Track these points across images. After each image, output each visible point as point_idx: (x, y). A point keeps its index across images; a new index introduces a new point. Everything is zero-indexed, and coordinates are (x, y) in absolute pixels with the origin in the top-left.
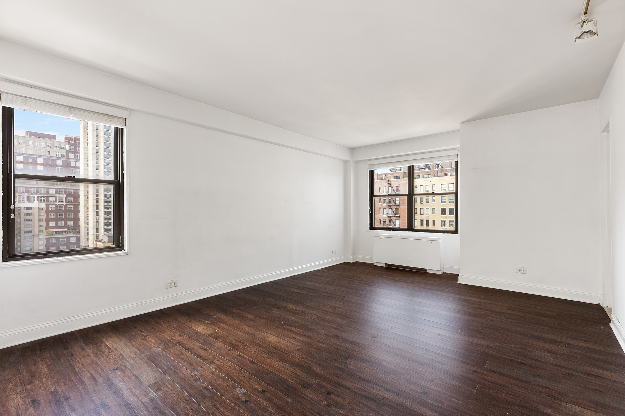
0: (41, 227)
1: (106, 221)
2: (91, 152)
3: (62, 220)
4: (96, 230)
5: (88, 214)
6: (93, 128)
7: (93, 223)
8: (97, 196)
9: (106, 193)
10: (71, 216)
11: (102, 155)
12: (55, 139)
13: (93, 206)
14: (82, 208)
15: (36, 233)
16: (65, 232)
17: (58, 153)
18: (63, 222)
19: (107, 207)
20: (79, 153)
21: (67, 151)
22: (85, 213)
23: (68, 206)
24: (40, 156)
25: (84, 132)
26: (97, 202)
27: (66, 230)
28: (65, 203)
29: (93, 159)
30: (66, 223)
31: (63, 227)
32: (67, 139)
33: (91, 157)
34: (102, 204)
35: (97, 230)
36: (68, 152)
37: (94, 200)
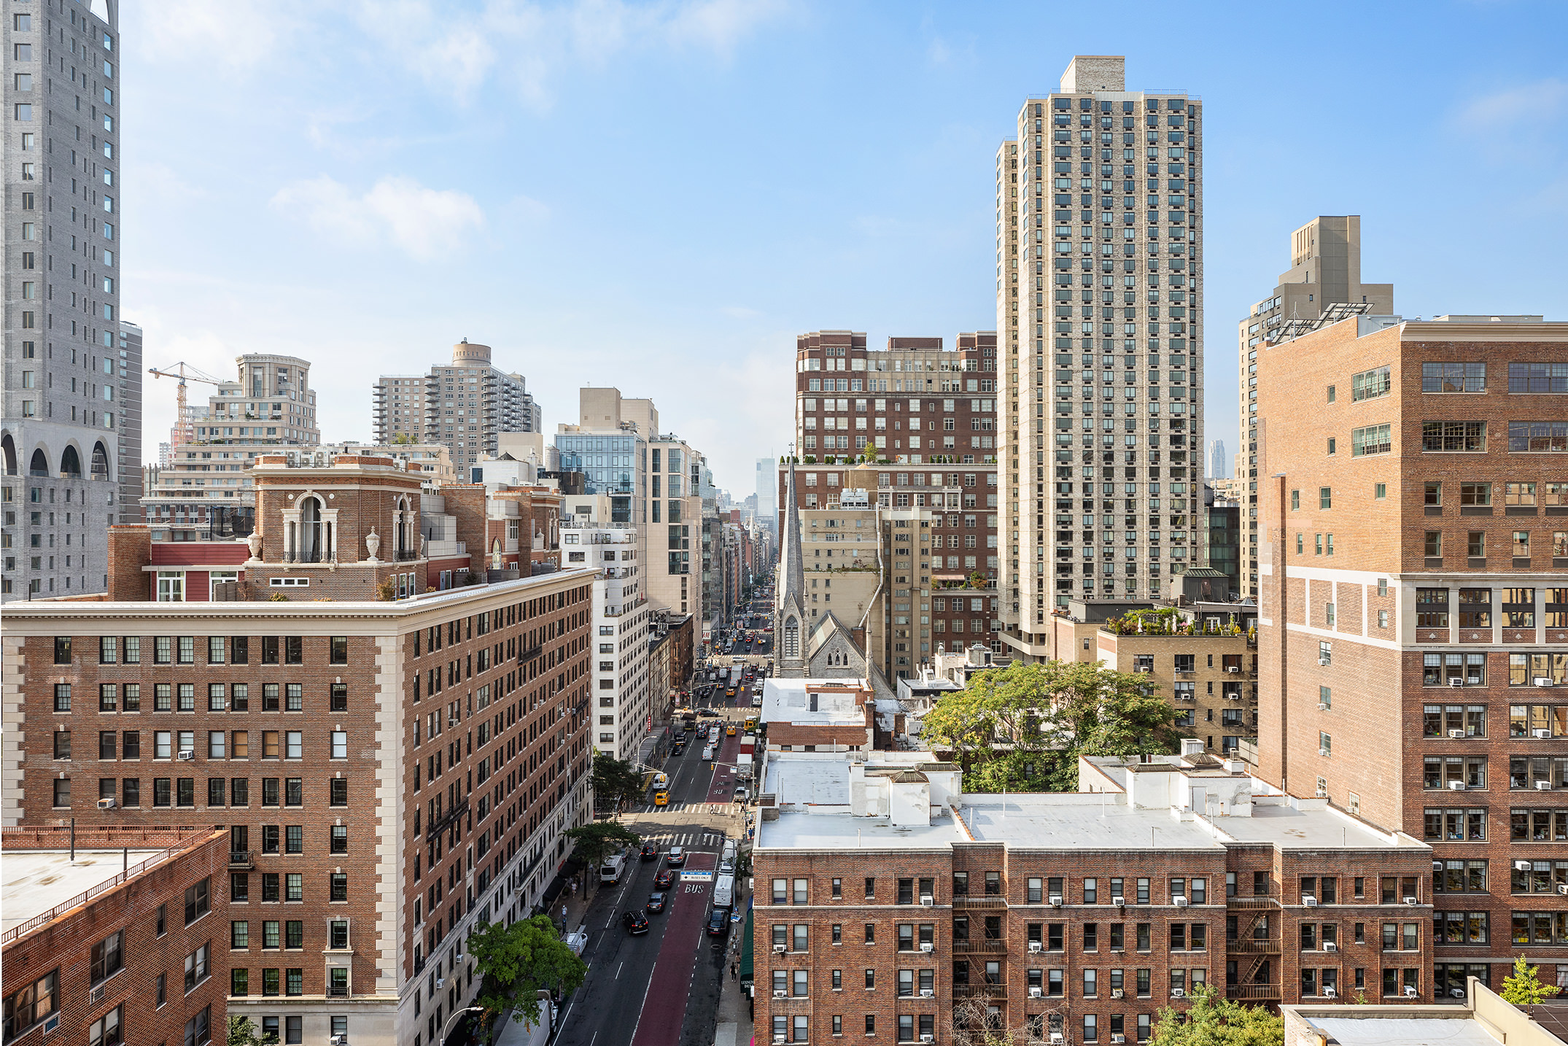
0: (924, 570)
1: (1060, 560)
2: (1024, 369)
3: (953, 554)
4: (1036, 582)
5: (1017, 539)
6: (1031, 302)
7: (1032, 563)
8: (1040, 488)
9: (1060, 480)
10: (971, 542)
11: (1051, 374)
12: (941, 347)
13: (1031, 515)
14: (1001, 522)
15: (917, 584)
16: (961, 582)
17: (946, 383)
18: (957, 559)
19: (1063, 519)
20: (993, 376)
21: (963, 373)
22: (1008, 536)
23: (968, 517)
24: (913, 394)
25: (1007, 317)
26: (1040, 505)
27: (962, 577)
28: (959, 509)
29: (1031, 387)
30: (962, 561)
31: (957, 572)
32: (965, 342)
33: (1024, 384)
34: (1051, 511)
35: (1040, 582)
36: (966, 376)
37: (1032, 499)
